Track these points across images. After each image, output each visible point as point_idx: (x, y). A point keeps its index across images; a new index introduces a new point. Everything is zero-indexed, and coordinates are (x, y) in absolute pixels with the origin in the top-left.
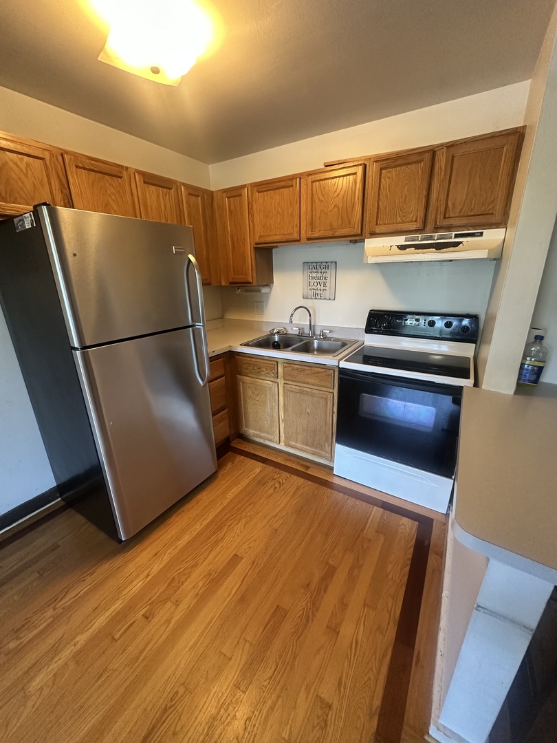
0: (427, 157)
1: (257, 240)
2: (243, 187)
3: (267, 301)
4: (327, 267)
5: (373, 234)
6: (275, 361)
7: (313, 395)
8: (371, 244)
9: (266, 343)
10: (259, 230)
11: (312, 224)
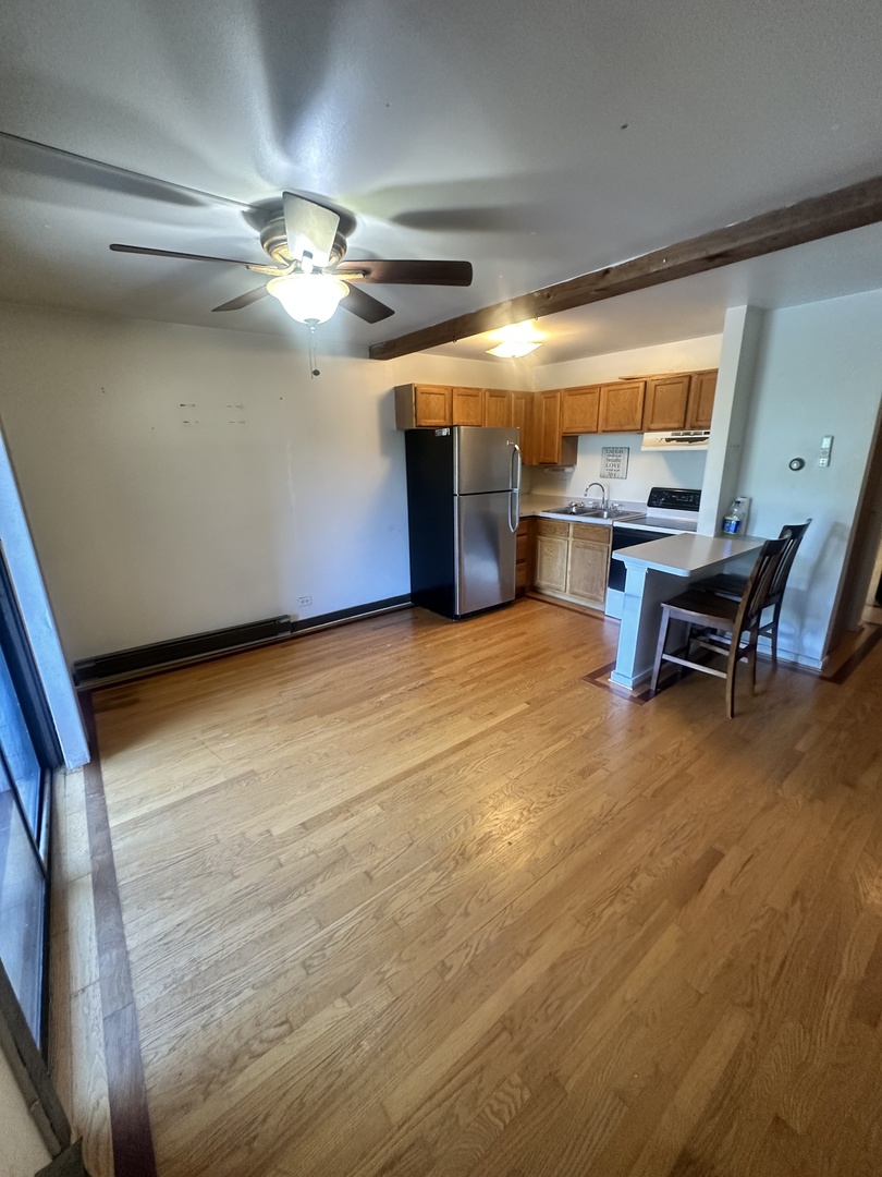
0: (686, 380)
1: (565, 430)
2: (558, 391)
3: (570, 478)
4: (621, 452)
5: (650, 430)
6: (567, 523)
7: (593, 549)
8: (648, 436)
9: (566, 512)
10: (567, 423)
11: (606, 420)
